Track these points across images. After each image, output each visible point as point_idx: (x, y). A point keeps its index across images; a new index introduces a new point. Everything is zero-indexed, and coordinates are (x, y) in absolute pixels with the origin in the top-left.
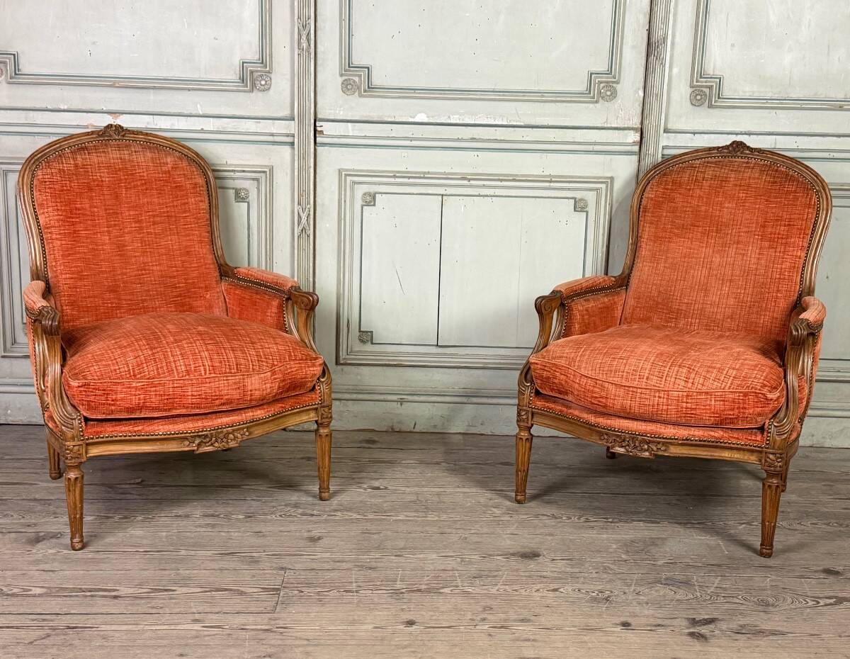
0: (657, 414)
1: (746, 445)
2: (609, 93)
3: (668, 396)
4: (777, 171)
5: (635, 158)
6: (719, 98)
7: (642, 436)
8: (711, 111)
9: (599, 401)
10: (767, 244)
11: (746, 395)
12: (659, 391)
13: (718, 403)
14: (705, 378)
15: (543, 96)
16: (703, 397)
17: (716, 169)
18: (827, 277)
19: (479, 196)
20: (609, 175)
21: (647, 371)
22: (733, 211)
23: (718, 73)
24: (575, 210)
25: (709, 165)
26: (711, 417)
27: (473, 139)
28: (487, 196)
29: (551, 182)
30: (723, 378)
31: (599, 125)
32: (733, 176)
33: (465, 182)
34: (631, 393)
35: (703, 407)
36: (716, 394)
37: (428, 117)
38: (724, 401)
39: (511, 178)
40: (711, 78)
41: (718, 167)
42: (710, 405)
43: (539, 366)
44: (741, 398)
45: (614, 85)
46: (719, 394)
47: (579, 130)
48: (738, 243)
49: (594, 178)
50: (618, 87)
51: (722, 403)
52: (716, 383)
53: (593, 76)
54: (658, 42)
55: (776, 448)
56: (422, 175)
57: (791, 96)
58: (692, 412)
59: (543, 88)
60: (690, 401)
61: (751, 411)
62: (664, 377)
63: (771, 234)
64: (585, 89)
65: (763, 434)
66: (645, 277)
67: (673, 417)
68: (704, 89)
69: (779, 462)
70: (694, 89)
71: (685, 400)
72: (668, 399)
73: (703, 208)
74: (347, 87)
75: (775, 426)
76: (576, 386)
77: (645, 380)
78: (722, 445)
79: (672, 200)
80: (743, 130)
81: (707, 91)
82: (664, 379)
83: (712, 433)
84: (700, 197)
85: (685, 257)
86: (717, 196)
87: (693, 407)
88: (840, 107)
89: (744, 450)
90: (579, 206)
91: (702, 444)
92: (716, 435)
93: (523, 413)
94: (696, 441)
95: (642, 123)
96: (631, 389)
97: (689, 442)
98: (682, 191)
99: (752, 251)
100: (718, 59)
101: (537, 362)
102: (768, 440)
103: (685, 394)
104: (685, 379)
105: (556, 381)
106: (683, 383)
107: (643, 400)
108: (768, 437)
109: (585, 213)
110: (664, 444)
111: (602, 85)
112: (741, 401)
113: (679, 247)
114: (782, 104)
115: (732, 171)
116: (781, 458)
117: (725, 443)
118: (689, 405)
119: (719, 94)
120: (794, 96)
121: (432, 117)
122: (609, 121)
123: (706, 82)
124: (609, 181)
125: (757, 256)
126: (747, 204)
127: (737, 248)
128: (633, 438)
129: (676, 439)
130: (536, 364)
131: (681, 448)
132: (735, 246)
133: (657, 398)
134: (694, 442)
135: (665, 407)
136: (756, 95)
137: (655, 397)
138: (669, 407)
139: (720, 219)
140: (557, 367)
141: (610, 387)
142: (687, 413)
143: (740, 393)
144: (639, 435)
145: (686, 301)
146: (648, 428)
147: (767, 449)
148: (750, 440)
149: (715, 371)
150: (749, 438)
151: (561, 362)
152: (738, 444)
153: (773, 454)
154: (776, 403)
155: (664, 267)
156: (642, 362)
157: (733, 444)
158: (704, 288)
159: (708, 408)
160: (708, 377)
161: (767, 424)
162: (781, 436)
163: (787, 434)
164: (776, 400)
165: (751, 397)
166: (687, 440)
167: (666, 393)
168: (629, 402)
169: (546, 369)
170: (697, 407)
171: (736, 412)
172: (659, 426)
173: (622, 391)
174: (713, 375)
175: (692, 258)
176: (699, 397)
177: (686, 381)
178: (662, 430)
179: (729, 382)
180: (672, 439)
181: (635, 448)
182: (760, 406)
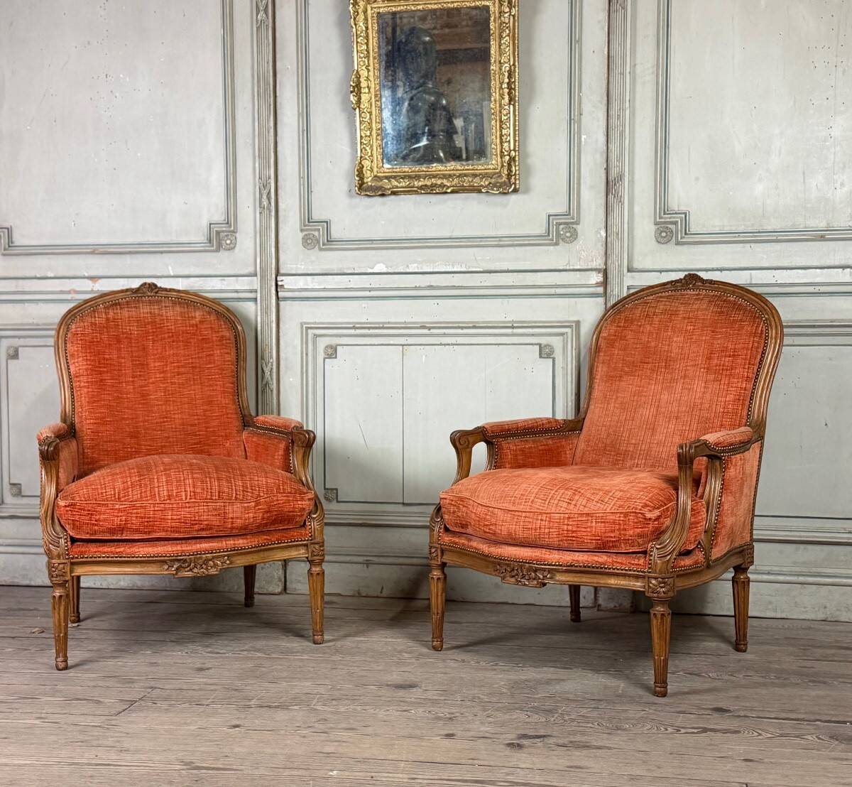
0: (539, 538)
1: (630, 570)
2: (568, 234)
3: (550, 518)
4: (725, 301)
5: (601, 300)
6: (686, 234)
7: (528, 563)
8: (679, 248)
9: (490, 528)
10: (712, 377)
11: (626, 515)
12: (541, 513)
13: (600, 524)
14: (589, 500)
15: (500, 241)
16: (584, 519)
17: (667, 303)
18: (826, 425)
19: (441, 344)
20: (575, 319)
21: (534, 495)
22: (681, 345)
23: (683, 209)
24: (541, 357)
25: (661, 299)
26: (592, 540)
27: (431, 287)
28: (449, 345)
29: (513, 327)
30: (606, 500)
31: (561, 268)
32: (682, 309)
33: (425, 331)
34: (516, 517)
35: (584, 529)
36: (598, 515)
37: (387, 267)
38: (604, 522)
39: (471, 325)
40: (676, 213)
41: (669, 301)
42: (590, 527)
43: (448, 501)
44: (622, 519)
45: (574, 226)
46: (600, 515)
47: (539, 274)
48: (685, 377)
49: (558, 322)
50: (579, 228)
51: (603, 524)
52: (599, 505)
53: (551, 218)
54: (615, 179)
55: (658, 571)
56: (381, 325)
57: (765, 228)
58: (574, 535)
59: (501, 233)
60: (571, 523)
61: (631, 532)
62: (548, 499)
63: (716, 366)
64: (544, 232)
65: (645, 557)
66: (596, 418)
67: (555, 541)
68: (670, 226)
69: (662, 587)
70: (659, 226)
71: (566, 523)
72: (549, 521)
73: (653, 344)
74: (309, 242)
75: (657, 548)
76: (474, 515)
77: (530, 504)
78: (607, 571)
79: (623, 338)
80: (715, 266)
81: (673, 227)
82: (547, 502)
83: (596, 558)
84: (650, 332)
85: (634, 396)
86: (666, 331)
87: (574, 529)
88: (822, 237)
89: (629, 576)
90: (545, 352)
91: (586, 570)
92: (600, 560)
93: (433, 550)
94: (580, 566)
95: (606, 264)
96: (517, 513)
97: (573, 568)
98: (634, 327)
99: (698, 386)
100: (682, 195)
101: (446, 497)
102: (650, 564)
103: (567, 516)
104: (568, 501)
105: (459, 514)
106: (565, 505)
107: (527, 524)
108: (650, 560)
109: (551, 360)
110: (550, 571)
111: (561, 227)
112: (621, 522)
113: (629, 386)
114: (756, 236)
115: (682, 304)
116: (664, 583)
117: (610, 569)
118: (570, 528)
119: (686, 230)
120: (770, 228)
121: (391, 267)
122: (571, 264)
123: (670, 218)
124: (574, 324)
125: (702, 390)
126: (694, 337)
127: (683, 383)
128: (521, 566)
129: (561, 565)
130: (445, 499)
131: (567, 575)
132: (682, 381)
133: (539, 522)
134: (578, 568)
135: (547, 531)
136: (727, 229)
138: (551, 530)
139: (669, 354)
140: (461, 499)
141: (499, 513)
142: (568, 537)
143: (621, 513)
144: (526, 562)
145: (633, 441)
146: (534, 554)
147: (649, 572)
148: (633, 564)
149: (601, 493)
150: (633, 562)
151: (466, 494)
152: (622, 570)
153: (656, 578)
154: (656, 523)
155: (614, 407)
156: (532, 486)
157: (618, 569)
158: (652, 426)
159: (589, 530)
160: (592, 498)
161: (649, 547)
162: (662, 559)
163: (669, 557)
164: (655, 520)
165: (631, 517)
166: (572, 566)
167: (548, 515)
168: (514, 526)
169: (453, 503)
170: (578, 529)
171: (617, 533)
172: (544, 552)
173: (509, 515)
174: (598, 497)
175: (641, 396)
176: (580, 519)
177: (569, 503)
178: (547, 556)
179: (613, 503)
180: (557, 566)
181: (523, 577)
182: (640, 526)
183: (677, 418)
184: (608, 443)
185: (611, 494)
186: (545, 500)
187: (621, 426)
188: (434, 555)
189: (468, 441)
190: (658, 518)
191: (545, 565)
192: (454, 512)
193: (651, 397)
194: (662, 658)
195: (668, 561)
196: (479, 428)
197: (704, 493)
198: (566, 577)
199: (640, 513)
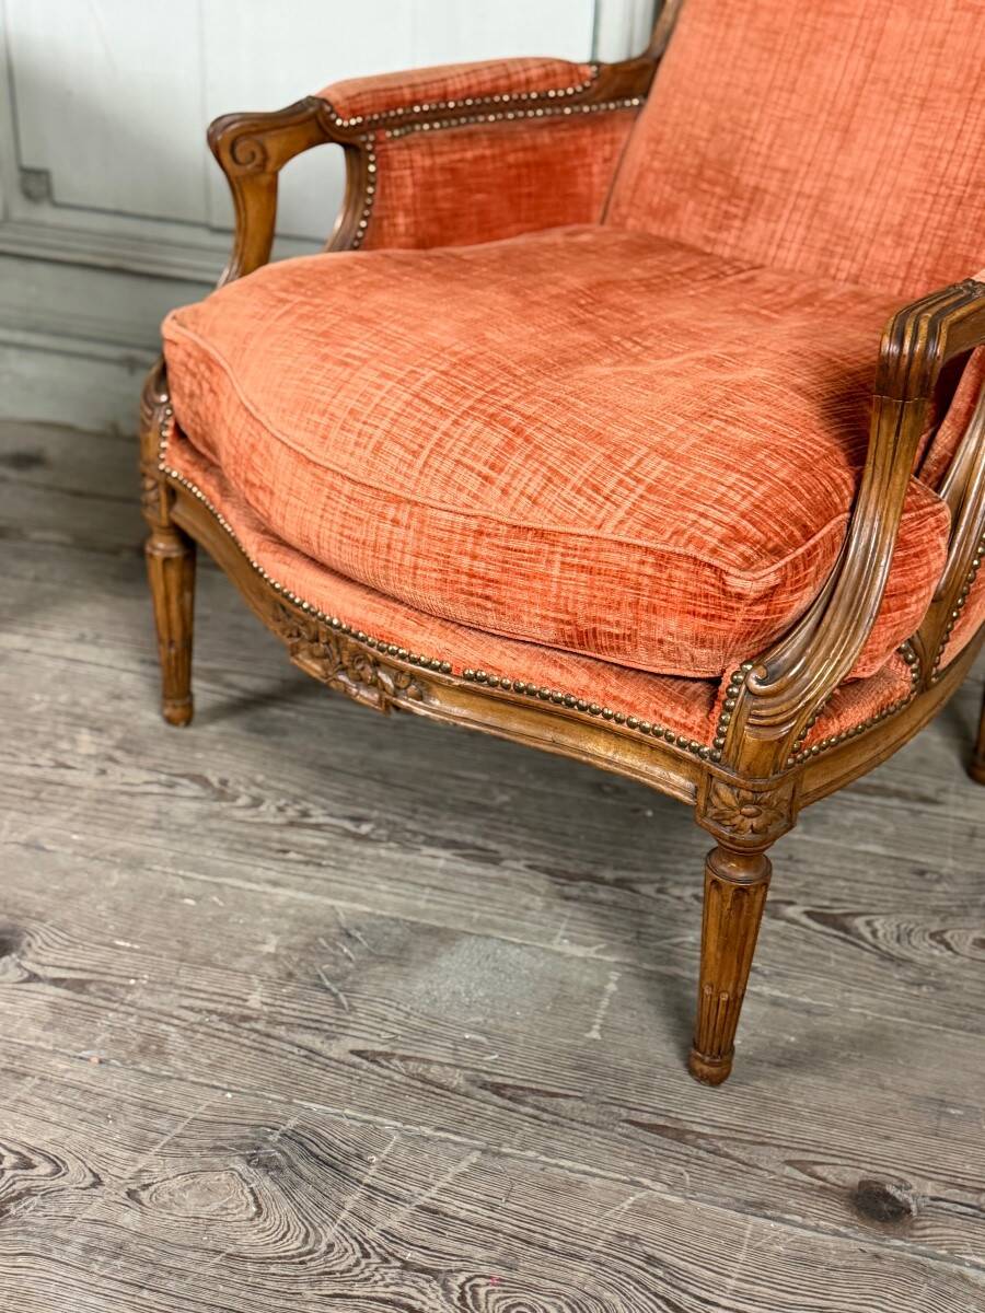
1: (658, 734)
3: (422, 522)
7: (356, 636)
11: (663, 561)
12: (397, 500)
13: (574, 575)
14: (553, 477)
16: (527, 545)
21: (385, 425)
26: (545, 617)
30: (611, 484)
34: (326, 491)
35: (520, 582)
36: (571, 541)
38: (589, 571)
42: (545, 577)
44: (649, 570)
46: (581, 543)
51: (584, 577)
52: (581, 502)
55: (742, 767)
58: (489, 592)
60: (484, 552)
62: (425, 453)
65: (711, 707)
69: (746, 815)
71: (469, 547)
72: (419, 533)
75: (749, 689)
76: (226, 436)
77: (367, 454)
78: (585, 716)
82: (420, 463)
83: (555, 674)
87: (492, 575)
91: (523, 699)
92: (567, 677)
93: (149, 484)
94: (507, 687)
96: (329, 478)
97: (483, 688)
102: (721, 735)
103: (474, 524)
104: (486, 470)
106: (473, 483)
108: (723, 723)
110: (414, 676)
112: (646, 581)
116: (757, 805)
117: (595, 713)
118: (480, 567)
128: (337, 640)
129: (448, 671)
131: (464, 699)
133: (388, 526)
134: (497, 691)
135: (408, 561)
137: (382, 516)
138: (421, 562)
140: (209, 361)
141: (284, 458)
142: (472, 594)
143: (647, 550)
144: (348, 632)
145: (783, 162)
146: (372, 618)
147: (715, 760)
148: (667, 720)
149: (597, 454)
150: (667, 713)
151: (219, 349)
152: (632, 726)
153: (730, 785)
154: (762, 608)
155: (744, 39)
156: (390, 384)
157: (620, 721)
158: (843, 122)
159: (538, 585)
160: (565, 470)
161: (726, 681)
162: (762, 732)
163: (784, 730)
164: (757, 601)
165: (678, 573)
166: (481, 680)
167: (416, 509)
169: (191, 364)
170: (505, 577)
171: (626, 616)
172: (399, 617)
173: (309, 477)
174: (585, 469)
175: (828, 14)
176: (513, 544)
177: (486, 478)
178: (408, 635)
179: (627, 504)
180: (435, 669)
181: (344, 670)
182: (704, 611)
183: (923, 104)
184: (712, 155)
185: (629, 463)
186: (415, 454)
187: (754, 105)
188: (152, 495)
189: (264, 151)
190: (768, 595)
191: (403, 657)
192: (192, 395)
193: (855, 22)
194: (725, 997)
195: (781, 741)
196: (310, 100)
197: (954, 451)
198: (463, 706)
199: (710, 566)
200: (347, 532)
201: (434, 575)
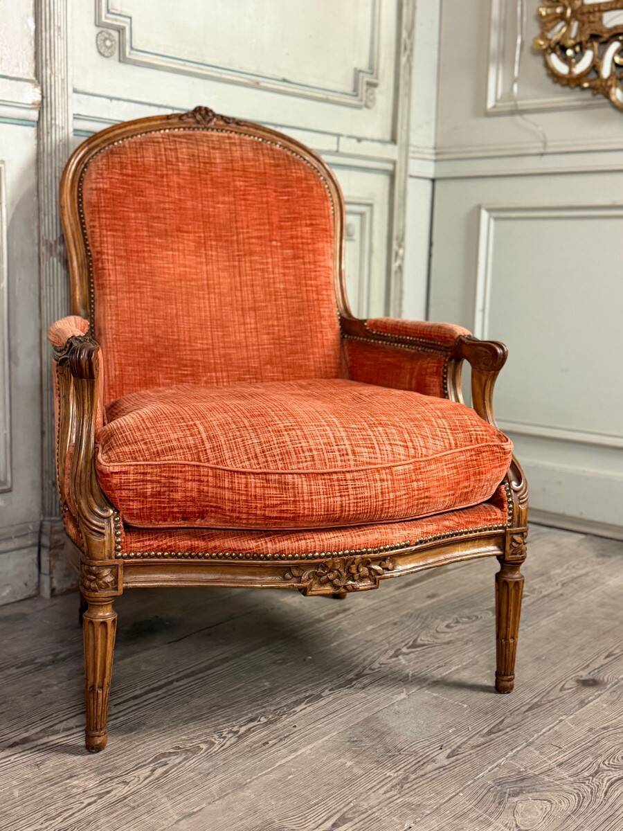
1: (485, 530)
3: (392, 475)
5: (32, 132)
6: (131, 49)
8: (123, 67)
9: (282, 511)
10: (290, 253)
11: (477, 451)
12: (378, 470)
13: (451, 471)
16: (433, 467)
17: (190, 146)
22: (233, 208)
23: (127, 9)
25: (173, 139)
26: (445, 496)
34: (336, 483)
35: (436, 483)
36: (446, 458)
42: (443, 478)
43: (132, 477)
44: (474, 458)
48: (250, 253)
63: (292, 238)
65: (502, 507)
67: (403, 508)
68: (112, 32)
70: (101, 28)
71: (414, 478)
72: (392, 480)
73: (189, 204)
76: (227, 494)
77: (351, 457)
78: (458, 537)
81: (116, 35)
83: (447, 523)
86: (205, 185)
87: (426, 485)
95: (37, 74)
96: (335, 477)
98: (151, 178)
99: (273, 265)
102: (510, 515)
103: (411, 466)
104: (401, 443)
105: (178, 496)
106: (402, 450)
107: (360, 490)
110: (391, 557)
112: (475, 463)
117: (461, 534)
118: (420, 484)
119: (131, 43)
125: (281, 270)
127: (251, 261)
128: (347, 561)
132: (247, 258)
133: (379, 484)
135: (391, 495)
136: (172, 53)
137: (375, 480)
138: (398, 494)
139: (217, 220)
140: (171, 469)
141: (297, 481)
142: (421, 499)
145: (199, 347)
147: (510, 527)
148: (490, 520)
150: (488, 517)
157: (471, 532)
159: (441, 482)
162: (525, 505)
165: (484, 454)
166: (421, 542)
168: (339, 499)
169: (150, 478)
170: (430, 484)
171: (472, 481)
173: (320, 482)
176: (429, 468)
177: (403, 446)
178: (390, 536)
180: (403, 547)
182: (498, 465)
184: (161, 351)
191: (386, 550)
192: (157, 495)
198: (410, 562)
199: (495, 445)
200: (359, 496)
201: (404, 497)
